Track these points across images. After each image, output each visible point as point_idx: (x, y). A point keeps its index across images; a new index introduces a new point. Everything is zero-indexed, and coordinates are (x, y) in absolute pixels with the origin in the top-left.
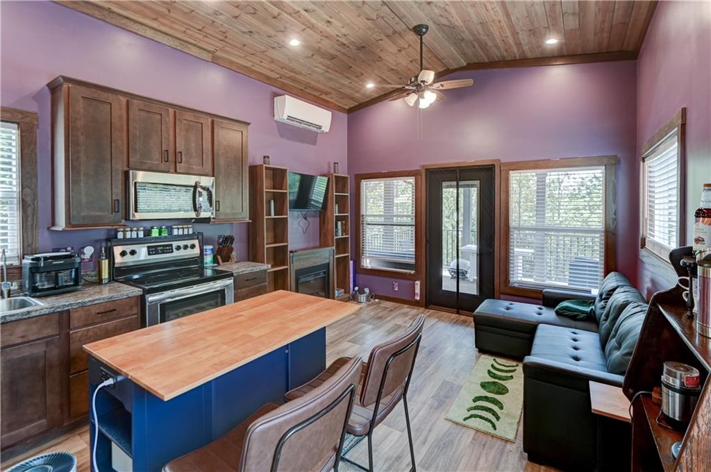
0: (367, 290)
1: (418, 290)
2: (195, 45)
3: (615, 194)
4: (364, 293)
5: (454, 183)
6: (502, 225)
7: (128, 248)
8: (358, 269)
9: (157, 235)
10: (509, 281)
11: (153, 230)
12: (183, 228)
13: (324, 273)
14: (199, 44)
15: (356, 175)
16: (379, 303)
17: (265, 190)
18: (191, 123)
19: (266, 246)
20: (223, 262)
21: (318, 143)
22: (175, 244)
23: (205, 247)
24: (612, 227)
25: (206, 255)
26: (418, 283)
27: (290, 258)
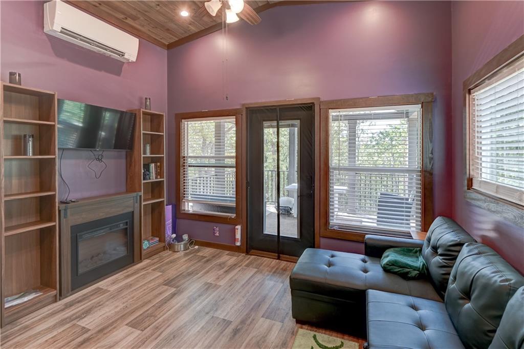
0: (185, 237)
1: (238, 236)
3: (431, 133)
4: (182, 240)
5: (275, 123)
6: (322, 166)
8: (178, 214)
10: (329, 223)
13: (126, 224)
15: (177, 115)
16: (198, 251)
21: (122, 74)
24: (429, 167)
26: (239, 227)
27: (59, 211)
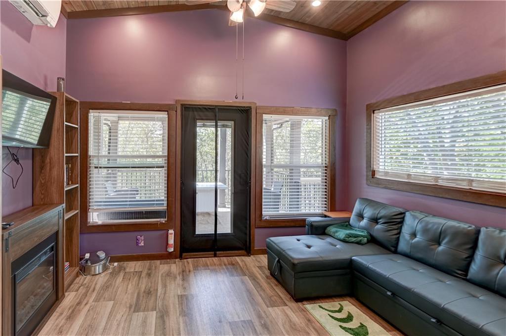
0: (102, 255)
1: (171, 241)
4: (99, 260)
8: (87, 227)
10: (262, 215)
13: (52, 249)
16: (121, 267)
26: (171, 231)
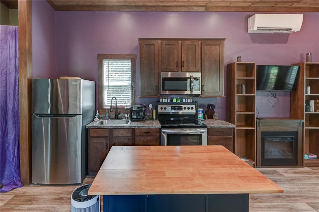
2: (196, 6)
7: (163, 106)
9: (175, 101)
11: (174, 99)
12: (188, 99)
13: (292, 138)
14: (198, 4)
17: (236, 78)
18: (190, 46)
19: (236, 113)
20: (208, 118)
22: (183, 106)
23: (198, 109)
25: (199, 113)
27: (257, 122)
